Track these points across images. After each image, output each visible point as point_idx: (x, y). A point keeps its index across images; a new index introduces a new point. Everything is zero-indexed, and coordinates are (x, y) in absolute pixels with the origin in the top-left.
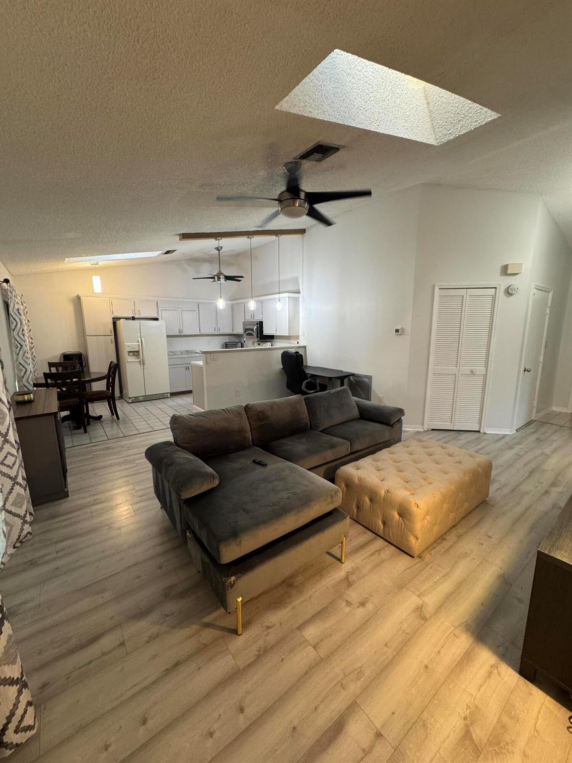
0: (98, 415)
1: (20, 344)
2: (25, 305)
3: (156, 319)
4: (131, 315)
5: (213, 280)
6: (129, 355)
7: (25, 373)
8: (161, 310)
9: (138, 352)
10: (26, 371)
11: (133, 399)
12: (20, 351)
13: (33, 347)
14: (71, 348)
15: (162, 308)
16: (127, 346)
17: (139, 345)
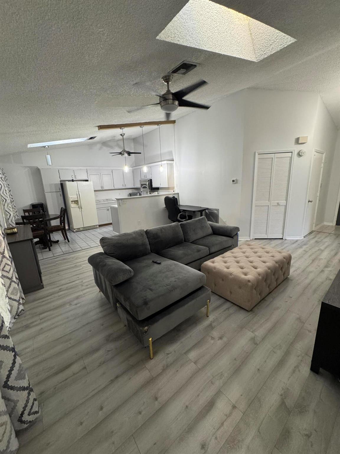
0: (56, 240)
1: (5, 199)
2: (5, 175)
3: (87, 181)
4: (71, 179)
5: (120, 154)
6: (72, 203)
9: (77, 201)
10: (10, 215)
11: (77, 229)
12: (5, 203)
13: (13, 201)
14: (35, 201)
15: (90, 174)
16: (70, 198)
17: (78, 197)
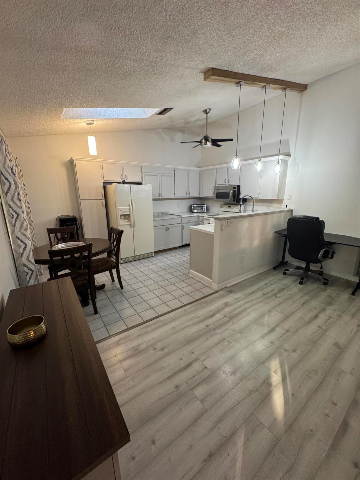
0: (101, 284)
1: (16, 213)
2: (19, 168)
3: (140, 184)
4: (121, 181)
5: (199, 143)
6: (121, 218)
7: (24, 250)
8: (145, 175)
9: (129, 215)
10: (26, 247)
11: (124, 259)
12: (16, 221)
13: (30, 212)
14: (66, 212)
15: (146, 174)
16: (119, 210)
17: (130, 208)
